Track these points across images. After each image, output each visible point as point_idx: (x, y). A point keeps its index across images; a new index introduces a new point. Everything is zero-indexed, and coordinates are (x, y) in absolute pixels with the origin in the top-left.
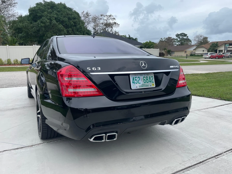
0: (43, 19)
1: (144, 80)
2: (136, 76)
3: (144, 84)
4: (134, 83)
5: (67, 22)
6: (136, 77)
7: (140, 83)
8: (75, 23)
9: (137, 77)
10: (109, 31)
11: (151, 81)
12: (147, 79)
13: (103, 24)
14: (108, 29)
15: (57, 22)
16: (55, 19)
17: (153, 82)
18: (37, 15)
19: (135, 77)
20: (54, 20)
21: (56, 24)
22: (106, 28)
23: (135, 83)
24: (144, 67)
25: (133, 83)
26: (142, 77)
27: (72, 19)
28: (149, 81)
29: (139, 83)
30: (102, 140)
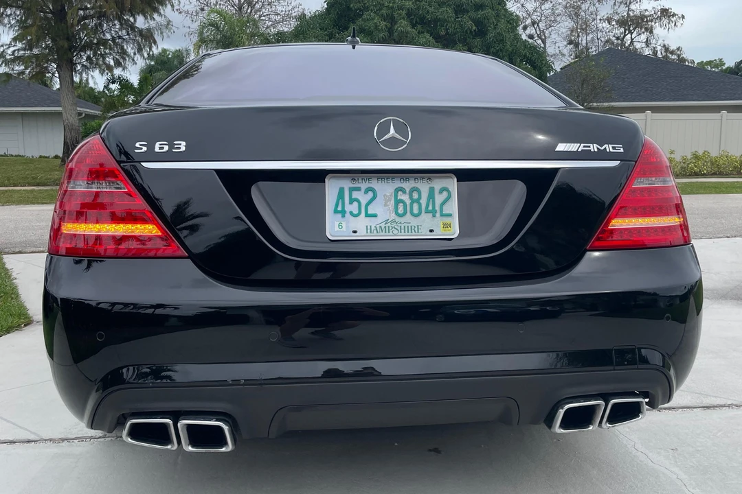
0: (364, 20)
1: (398, 202)
2: (357, 185)
3: (393, 221)
4: (343, 213)
5: (449, 22)
6: (358, 189)
7: (375, 216)
8: (477, 22)
9: (364, 186)
10: (638, 46)
11: (437, 208)
12: (418, 201)
13: (609, 20)
14: (632, 39)
15: (413, 26)
16: (409, 14)
17: (450, 215)
18: (349, 9)
19: (352, 190)
20: (403, 18)
21: (407, 33)
22: (625, 35)
23: (348, 215)
24: (393, 142)
25: (336, 212)
26: (385, 189)
27: (468, 12)
28: (427, 212)
29: (367, 215)
30: (167, 445)
